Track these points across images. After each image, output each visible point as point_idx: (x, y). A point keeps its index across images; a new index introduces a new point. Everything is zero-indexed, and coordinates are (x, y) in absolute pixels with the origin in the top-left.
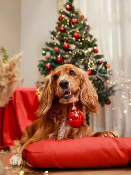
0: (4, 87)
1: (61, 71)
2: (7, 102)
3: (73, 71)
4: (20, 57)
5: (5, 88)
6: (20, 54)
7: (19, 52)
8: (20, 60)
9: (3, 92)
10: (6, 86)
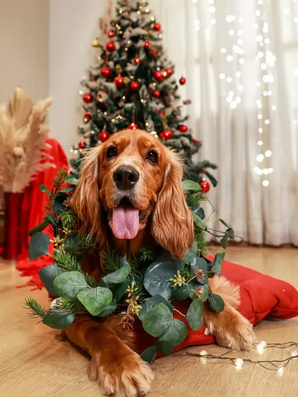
0: (20, 157)
1: (128, 143)
2: (27, 185)
3: (155, 154)
4: (49, 105)
5: (21, 159)
6: (48, 100)
7: (47, 95)
8: (49, 109)
9: (18, 166)
10: (24, 156)
